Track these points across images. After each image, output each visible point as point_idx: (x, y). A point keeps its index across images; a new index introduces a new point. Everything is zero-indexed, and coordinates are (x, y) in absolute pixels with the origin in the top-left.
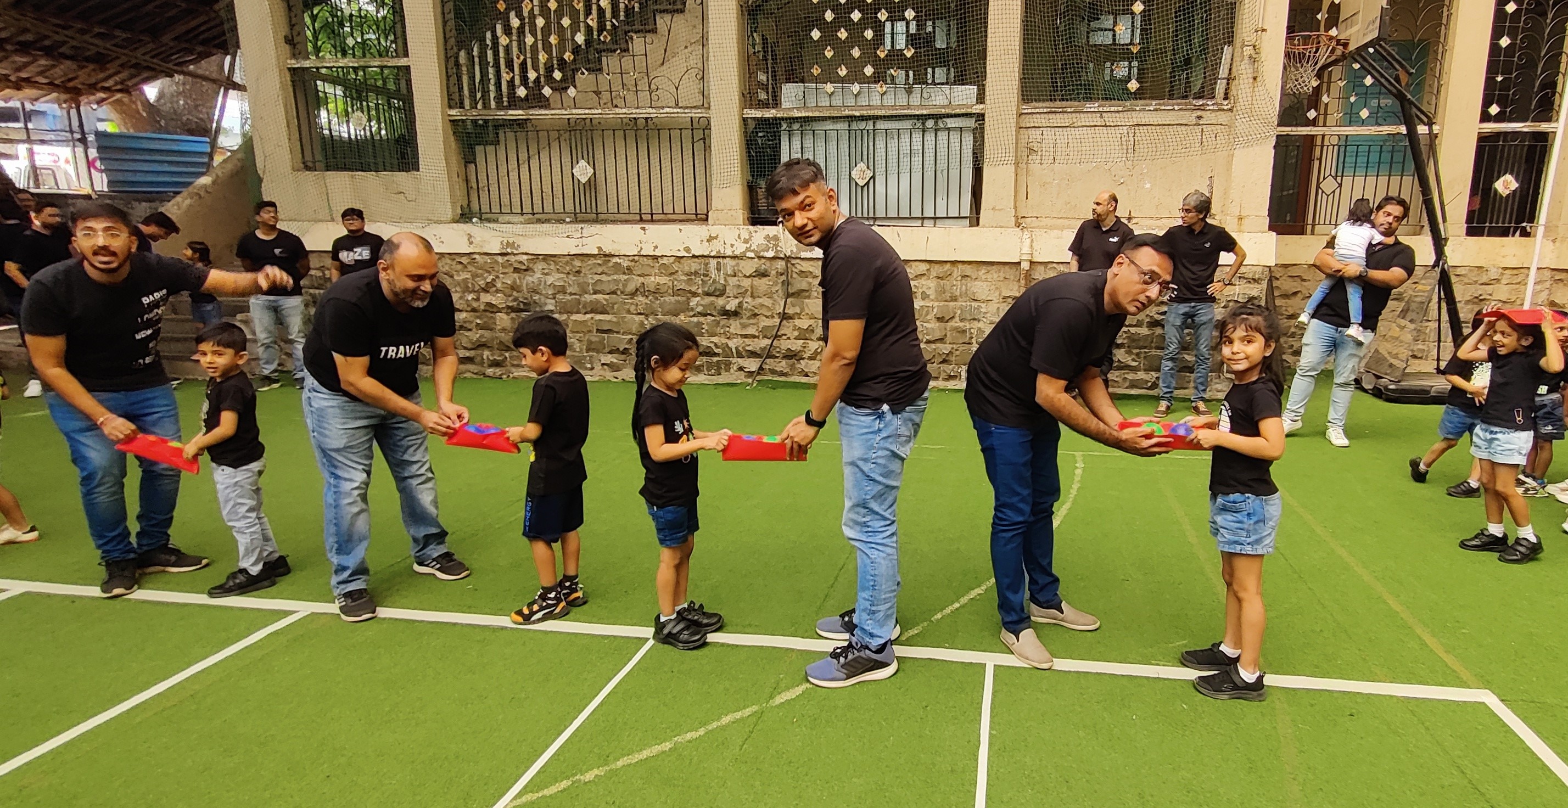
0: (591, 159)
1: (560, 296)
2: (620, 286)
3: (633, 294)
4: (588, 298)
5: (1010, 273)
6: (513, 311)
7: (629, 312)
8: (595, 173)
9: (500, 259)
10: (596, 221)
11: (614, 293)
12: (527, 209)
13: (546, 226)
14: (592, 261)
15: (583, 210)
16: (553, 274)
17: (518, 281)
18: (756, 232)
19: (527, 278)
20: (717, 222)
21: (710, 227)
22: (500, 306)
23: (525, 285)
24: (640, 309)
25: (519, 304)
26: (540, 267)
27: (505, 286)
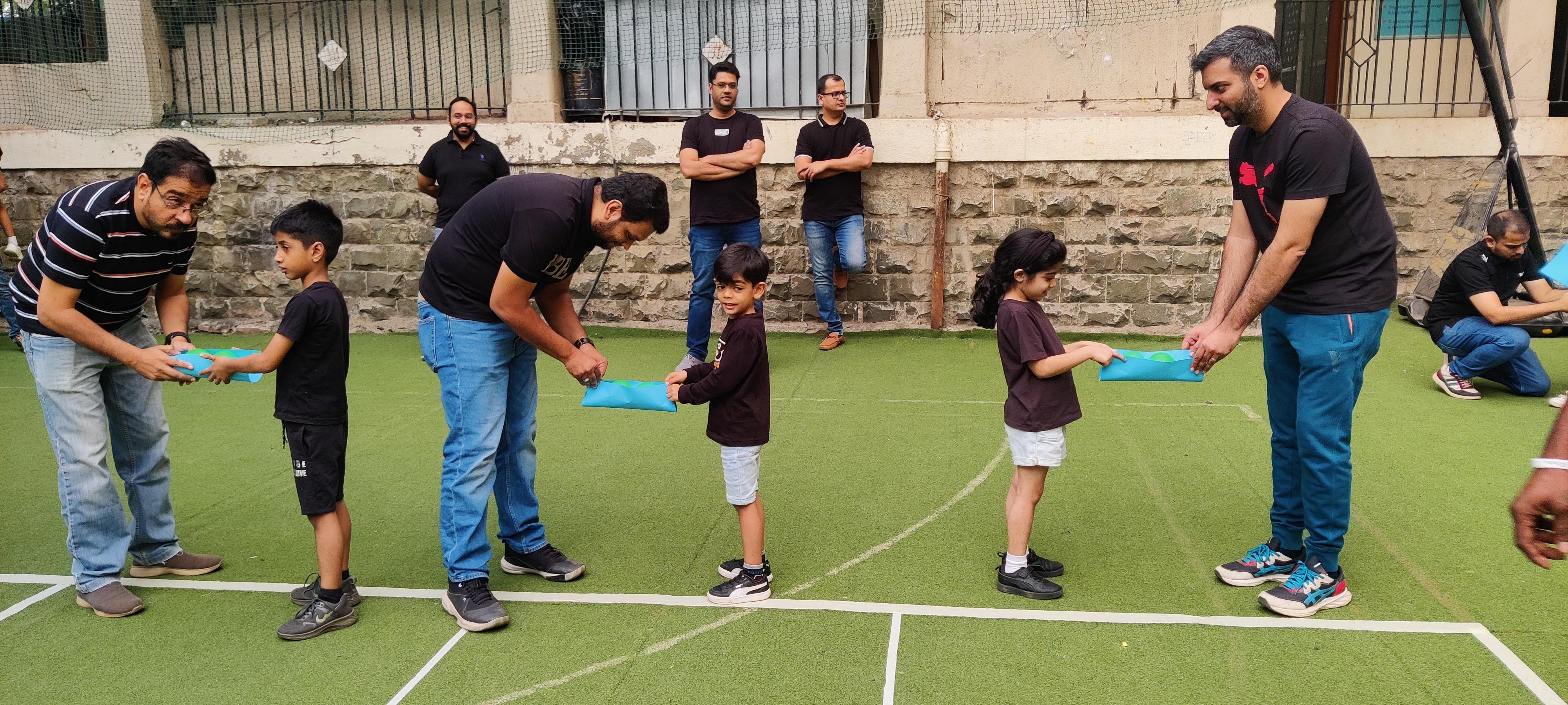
0: (343, 39)
2: (386, 207)
3: (404, 216)
5: (921, 177)
6: (238, 244)
7: (397, 240)
8: (348, 57)
10: (352, 120)
11: (376, 215)
12: (256, 106)
13: (282, 130)
14: (347, 174)
15: (333, 107)
16: (292, 192)
17: (244, 203)
18: (573, 130)
19: (256, 198)
20: (519, 119)
21: (509, 125)
22: (219, 237)
23: (252, 208)
24: (414, 236)
25: (244, 234)
26: (275, 184)
27: (226, 209)
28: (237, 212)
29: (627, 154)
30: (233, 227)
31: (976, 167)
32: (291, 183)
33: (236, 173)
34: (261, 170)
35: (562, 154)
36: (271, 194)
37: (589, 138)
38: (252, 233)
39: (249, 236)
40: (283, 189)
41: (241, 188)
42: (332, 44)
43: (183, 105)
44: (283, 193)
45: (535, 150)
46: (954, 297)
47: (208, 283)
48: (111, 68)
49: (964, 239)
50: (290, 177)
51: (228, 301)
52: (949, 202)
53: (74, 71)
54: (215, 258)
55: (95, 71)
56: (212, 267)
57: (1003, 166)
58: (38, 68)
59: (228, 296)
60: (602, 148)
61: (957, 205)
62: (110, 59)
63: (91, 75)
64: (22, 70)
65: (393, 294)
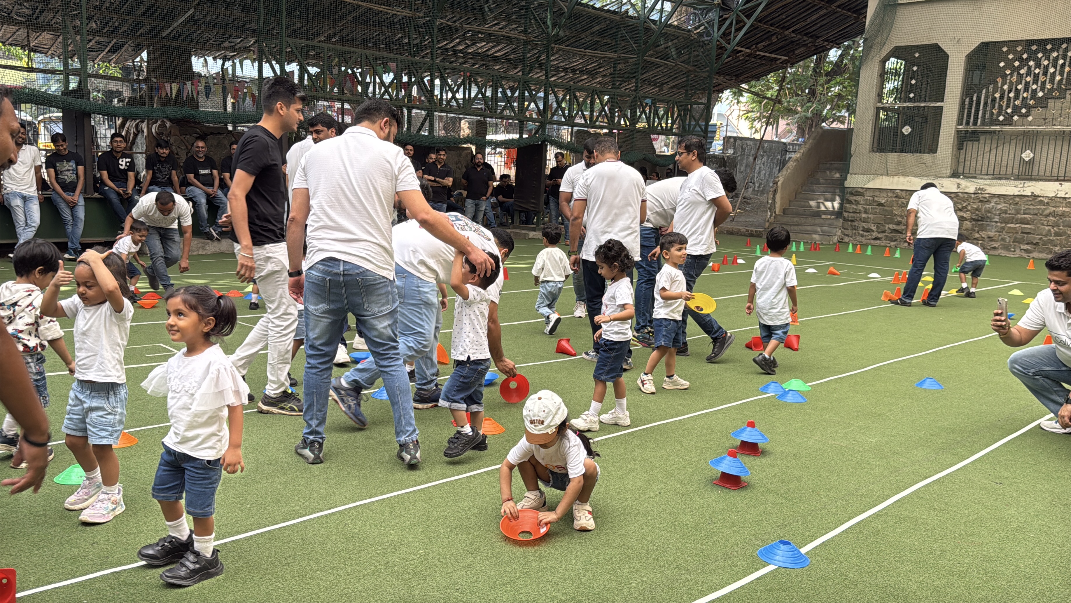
0: (1033, 149)
1: (1003, 215)
2: (1040, 211)
3: (1047, 216)
4: (1019, 216)
7: (1043, 224)
8: (1034, 156)
9: (973, 196)
10: (1031, 180)
11: (1036, 214)
12: (990, 172)
14: (1027, 199)
15: (1024, 174)
16: (1001, 204)
17: (980, 206)
19: (986, 205)
23: (984, 209)
24: (1050, 223)
26: (995, 200)
28: (977, 209)
32: (1002, 201)
33: (980, 196)
34: (990, 195)
36: (993, 204)
40: (998, 202)
41: (981, 201)
42: (1028, 152)
43: (960, 170)
44: (998, 204)
48: (938, 156)
50: (1002, 198)
53: (921, 156)
55: (931, 157)
58: (909, 155)
62: (938, 153)
63: (929, 158)
64: (903, 155)
65: (1037, 244)
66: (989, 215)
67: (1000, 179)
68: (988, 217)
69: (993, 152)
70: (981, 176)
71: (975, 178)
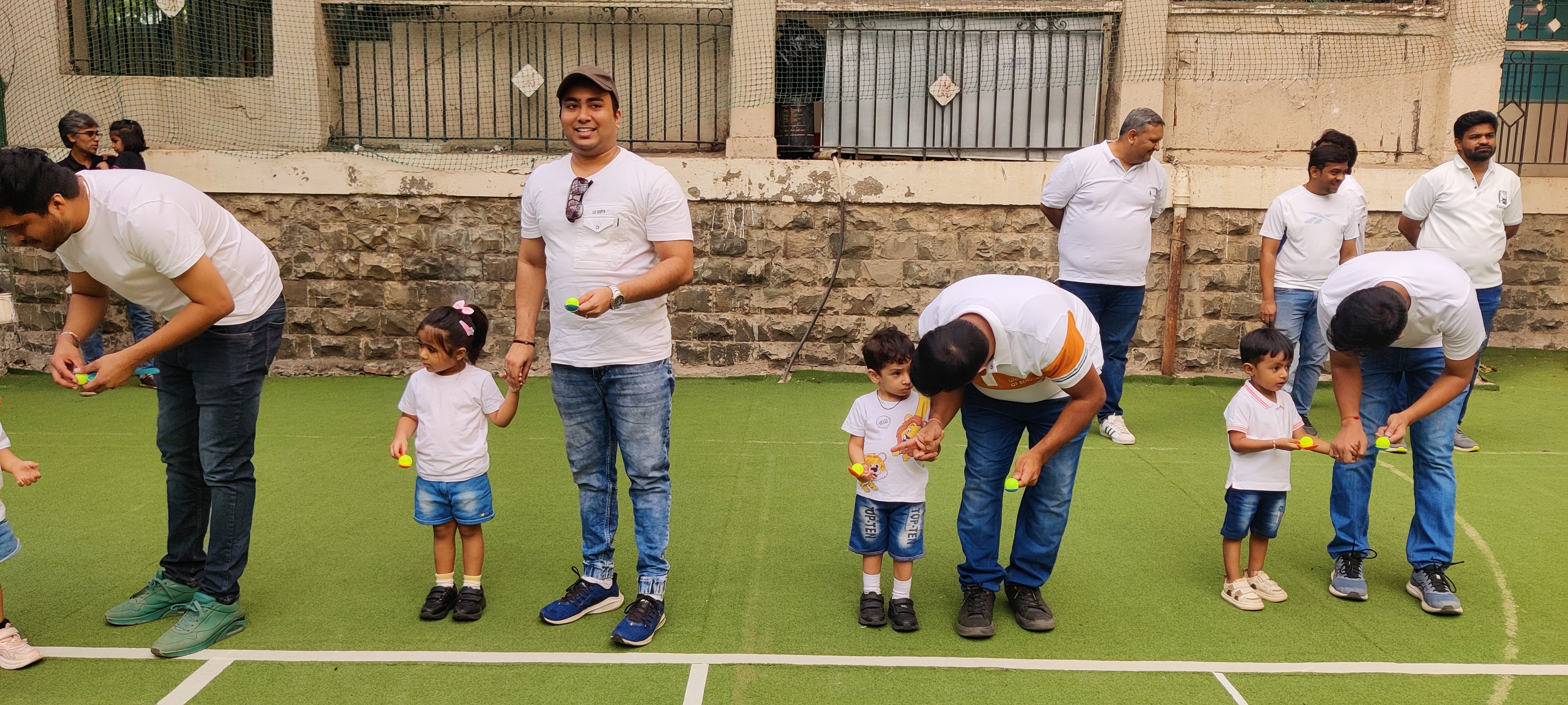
0: (540, 56)
6: (415, 279)
8: (545, 84)
9: (397, 203)
12: (436, 131)
15: (525, 136)
16: (481, 225)
17: (424, 235)
18: (797, 167)
19: (439, 230)
20: (739, 154)
21: (728, 161)
22: (393, 271)
23: (434, 241)
25: (423, 268)
26: (461, 215)
27: (403, 241)
28: (415, 244)
29: (853, 192)
30: (410, 260)
31: (1212, 213)
32: (480, 215)
33: (418, 203)
34: (446, 200)
35: (784, 192)
36: (457, 226)
37: (814, 176)
38: (433, 268)
39: (428, 271)
40: (471, 220)
41: (423, 219)
42: (528, 69)
43: (351, 128)
44: (470, 225)
45: (755, 186)
46: (1184, 344)
47: (377, 320)
48: (276, 84)
49: (1196, 285)
50: (480, 208)
51: (398, 341)
52: (1185, 247)
53: (232, 86)
54: (387, 294)
55: (257, 87)
56: (382, 304)
57: (1238, 213)
58: (187, 82)
59: (398, 336)
60: (826, 186)
61: (1192, 251)
62: (275, 74)
63: (252, 91)
64: (168, 83)
66: (452, 258)
67: (464, 150)
68: (449, 265)
69: (435, 71)
70: (411, 145)
71: (396, 148)
